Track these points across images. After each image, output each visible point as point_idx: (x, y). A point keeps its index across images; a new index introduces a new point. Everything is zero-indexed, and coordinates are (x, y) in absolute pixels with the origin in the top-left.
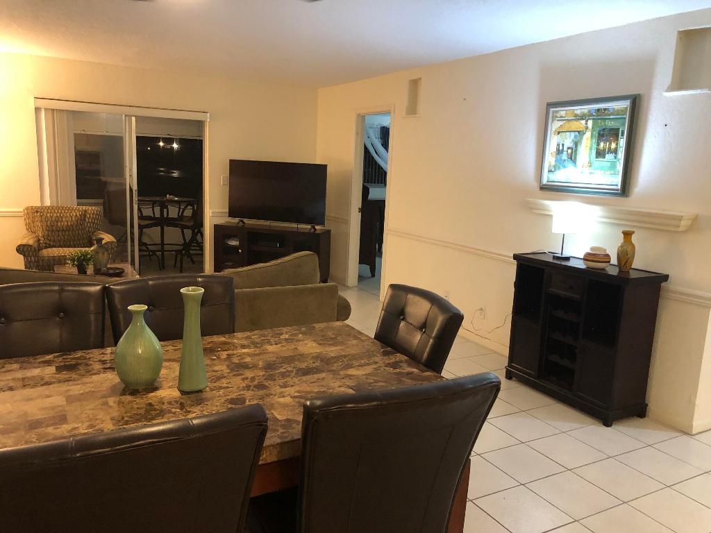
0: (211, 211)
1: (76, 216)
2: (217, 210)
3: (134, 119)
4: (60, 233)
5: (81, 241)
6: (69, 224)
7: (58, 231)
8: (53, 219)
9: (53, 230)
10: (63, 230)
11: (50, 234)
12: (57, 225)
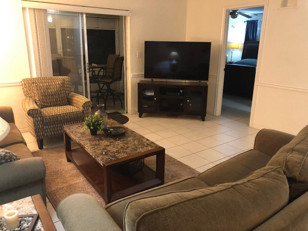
0: (132, 74)
1: (59, 84)
2: (135, 74)
3: (84, 16)
4: (50, 97)
5: (64, 101)
6: (55, 90)
7: (49, 96)
8: (45, 88)
9: (46, 96)
10: (52, 95)
11: (44, 98)
12: (48, 92)
